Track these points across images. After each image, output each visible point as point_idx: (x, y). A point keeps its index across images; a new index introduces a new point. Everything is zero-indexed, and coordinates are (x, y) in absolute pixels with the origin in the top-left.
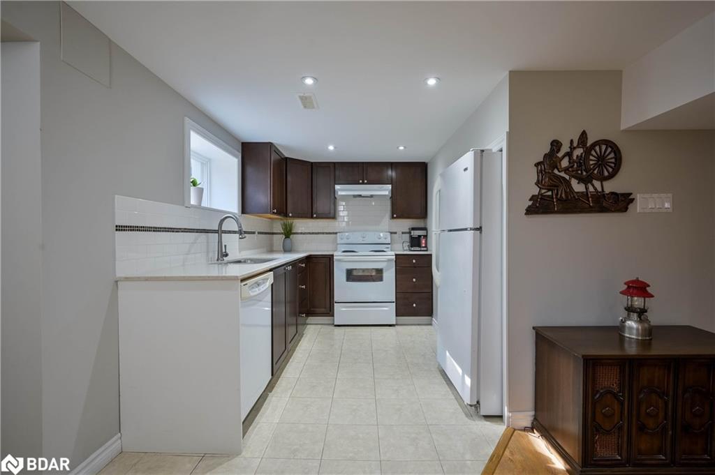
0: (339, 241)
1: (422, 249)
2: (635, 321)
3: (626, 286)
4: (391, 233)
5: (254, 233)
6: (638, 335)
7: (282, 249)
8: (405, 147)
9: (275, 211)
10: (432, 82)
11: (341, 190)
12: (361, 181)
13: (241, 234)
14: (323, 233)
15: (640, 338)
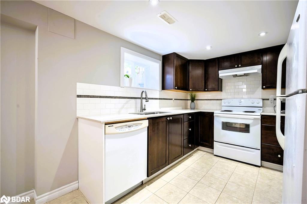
0: (223, 104)
4: (263, 100)
5: (172, 99)
8: (265, 33)
9: (176, 88)
11: (222, 74)
12: (236, 66)
13: (146, 99)
14: (214, 100)
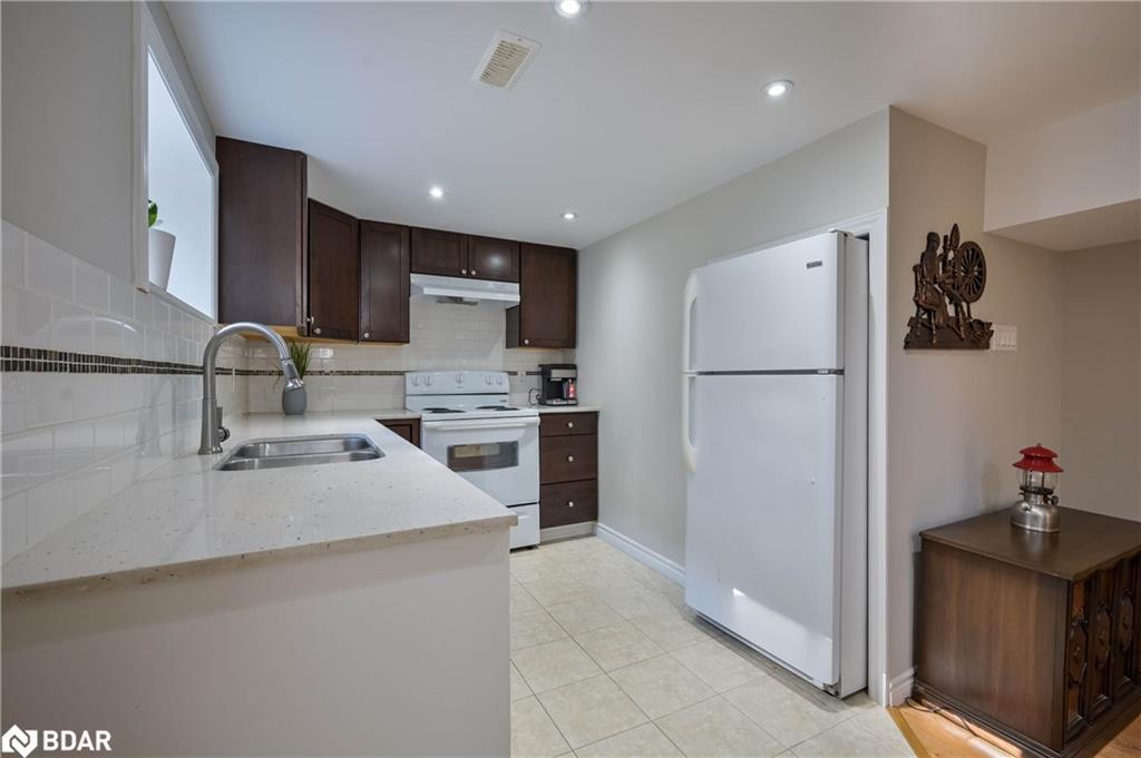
0: (410, 389)
1: (570, 402)
2: (1041, 506)
3: (1023, 456)
4: (510, 373)
6: (1044, 526)
7: (281, 410)
8: (576, 215)
10: (777, 90)
11: (427, 286)
12: (464, 272)
15: (1048, 530)
